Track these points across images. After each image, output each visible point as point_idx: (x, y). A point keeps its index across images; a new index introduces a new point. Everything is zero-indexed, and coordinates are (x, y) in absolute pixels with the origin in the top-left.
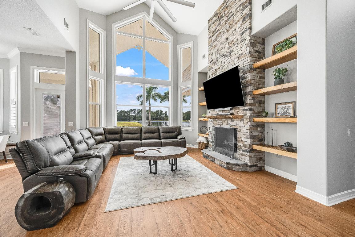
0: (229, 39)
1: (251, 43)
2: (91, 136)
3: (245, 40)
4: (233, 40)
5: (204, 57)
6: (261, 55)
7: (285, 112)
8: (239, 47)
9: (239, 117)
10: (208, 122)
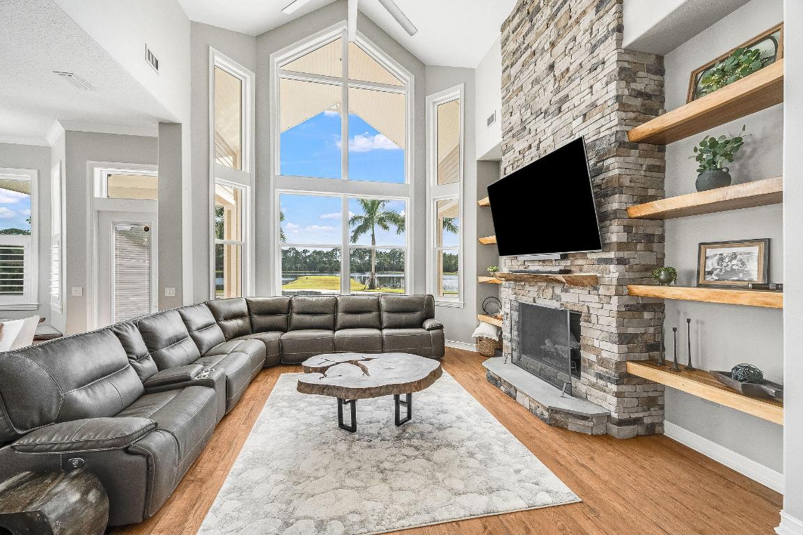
0: (556, 66)
1: (622, 70)
2: (213, 320)
3: (604, 63)
4: (568, 69)
5: (491, 120)
6: (652, 103)
7: (732, 270)
8: (585, 85)
9: (585, 282)
10: (502, 289)
